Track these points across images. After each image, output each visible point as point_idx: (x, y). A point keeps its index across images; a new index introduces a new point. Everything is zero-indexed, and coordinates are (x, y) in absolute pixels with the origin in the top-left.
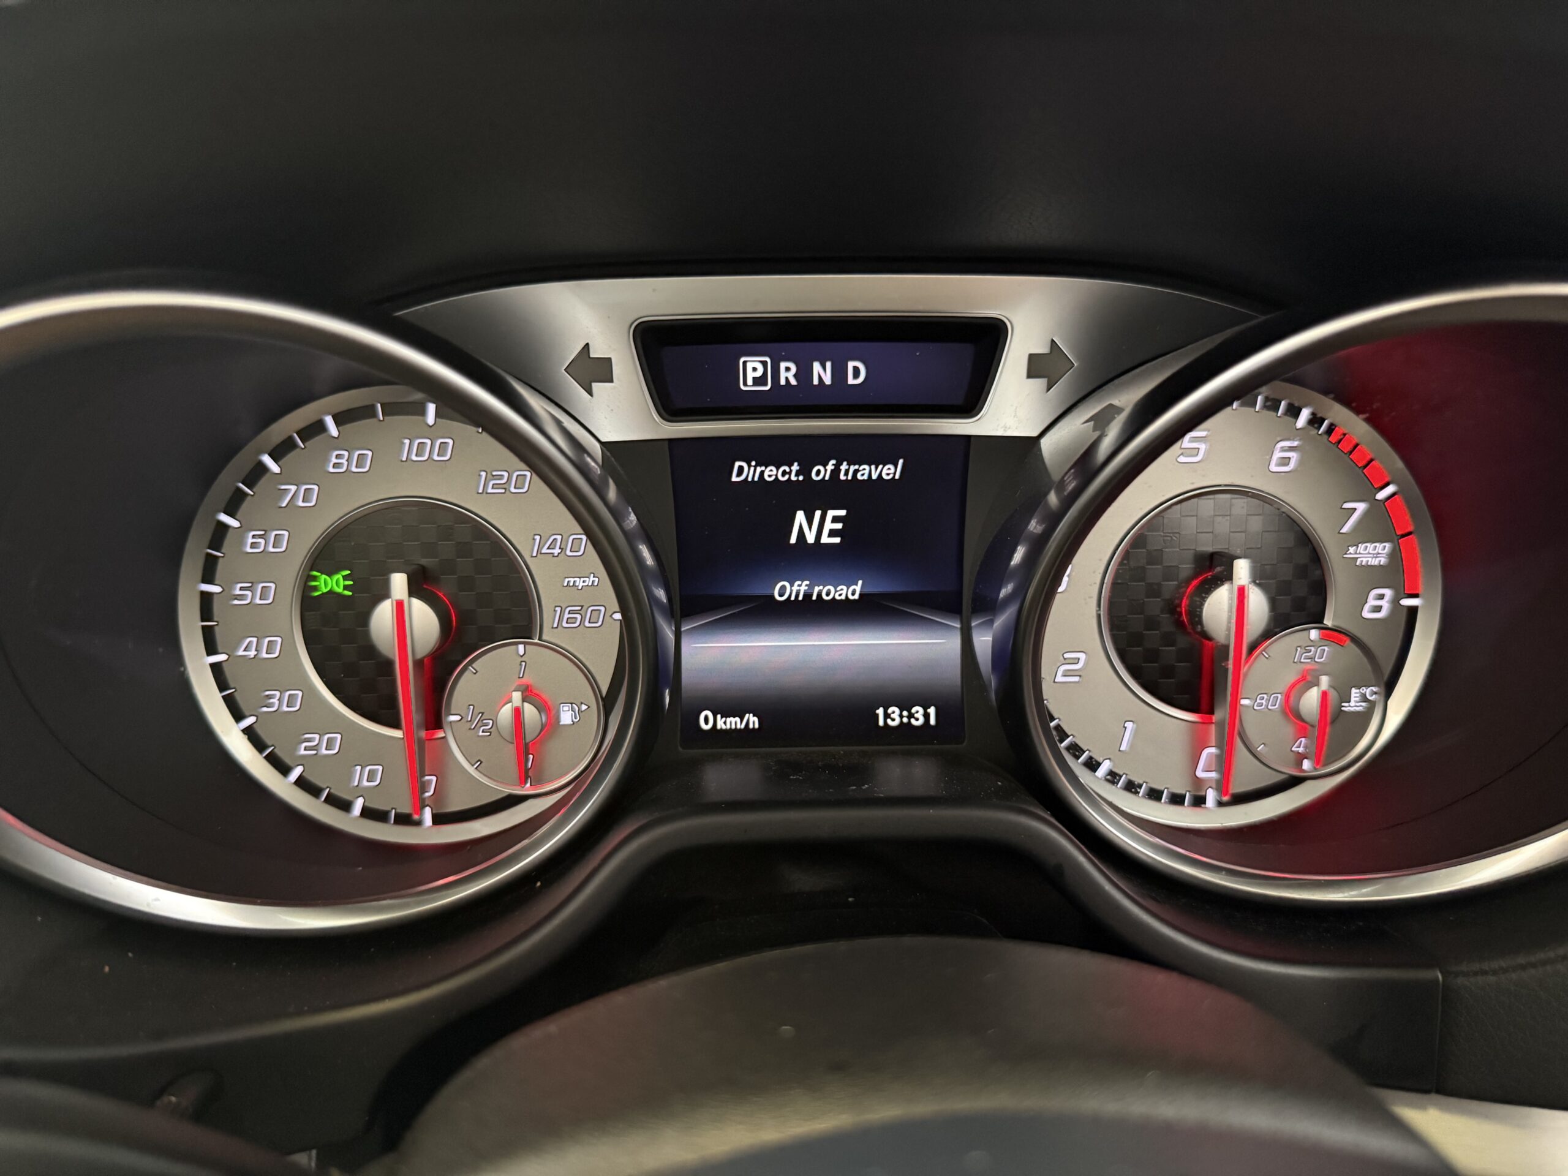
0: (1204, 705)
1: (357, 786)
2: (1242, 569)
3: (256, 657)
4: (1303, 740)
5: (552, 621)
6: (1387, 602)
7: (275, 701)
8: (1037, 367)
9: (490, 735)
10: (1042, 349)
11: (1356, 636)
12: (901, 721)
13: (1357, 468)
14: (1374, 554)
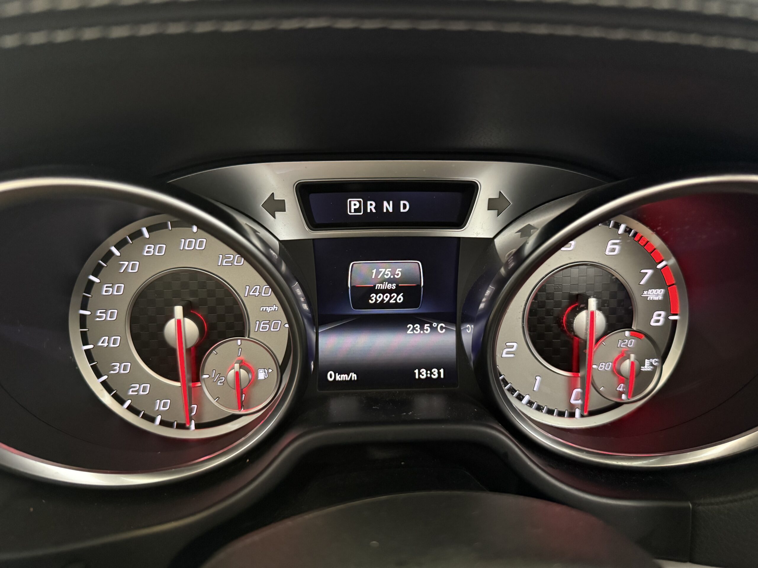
0: (574, 368)
1: (158, 410)
2: (593, 303)
3: (108, 346)
4: (622, 385)
5: (254, 328)
6: (662, 318)
7: (117, 368)
8: (492, 205)
9: (223, 385)
10: (495, 196)
11: (647, 334)
12: (427, 376)
13: (648, 253)
14: (656, 294)
